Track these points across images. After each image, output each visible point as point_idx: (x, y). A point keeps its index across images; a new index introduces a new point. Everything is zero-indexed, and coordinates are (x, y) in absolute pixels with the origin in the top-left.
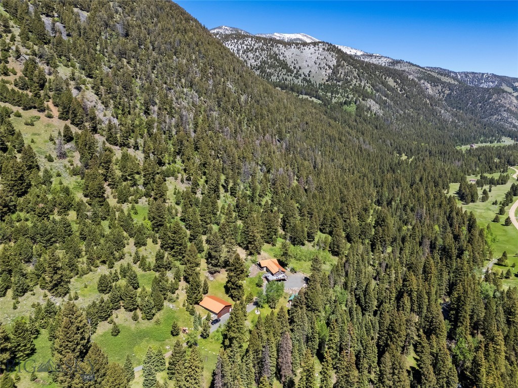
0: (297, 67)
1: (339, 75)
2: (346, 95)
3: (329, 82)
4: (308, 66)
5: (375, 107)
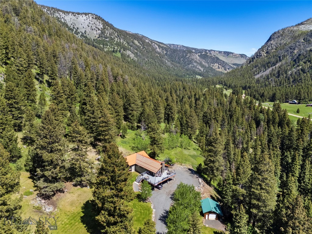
0: (76, 27)
1: (106, 34)
2: (113, 47)
3: (100, 38)
4: (83, 27)
5: (132, 56)
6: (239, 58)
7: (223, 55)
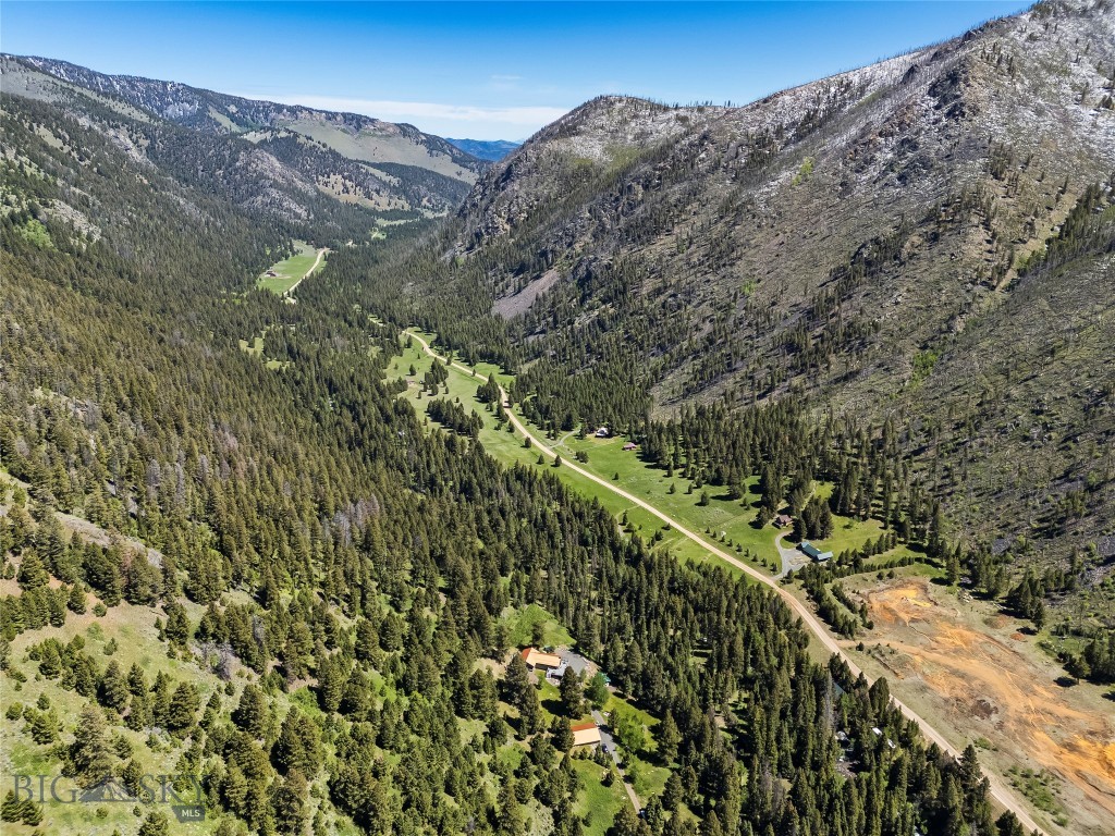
5: (80, 221)
6: (396, 139)
7: (343, 126)
